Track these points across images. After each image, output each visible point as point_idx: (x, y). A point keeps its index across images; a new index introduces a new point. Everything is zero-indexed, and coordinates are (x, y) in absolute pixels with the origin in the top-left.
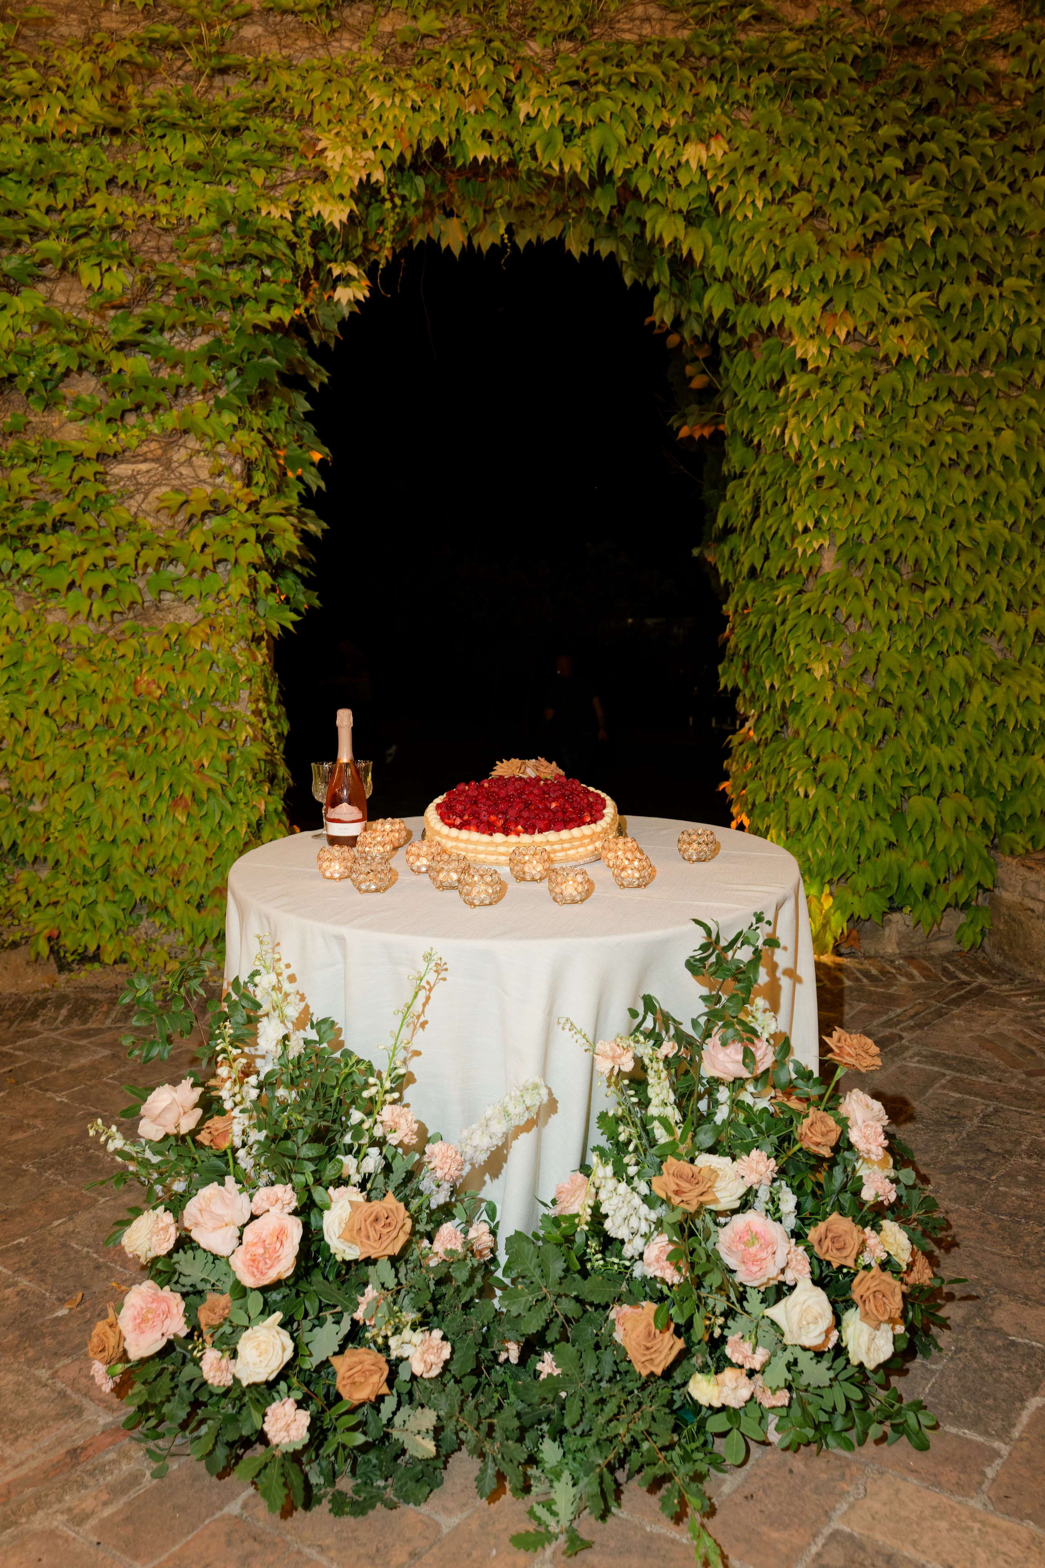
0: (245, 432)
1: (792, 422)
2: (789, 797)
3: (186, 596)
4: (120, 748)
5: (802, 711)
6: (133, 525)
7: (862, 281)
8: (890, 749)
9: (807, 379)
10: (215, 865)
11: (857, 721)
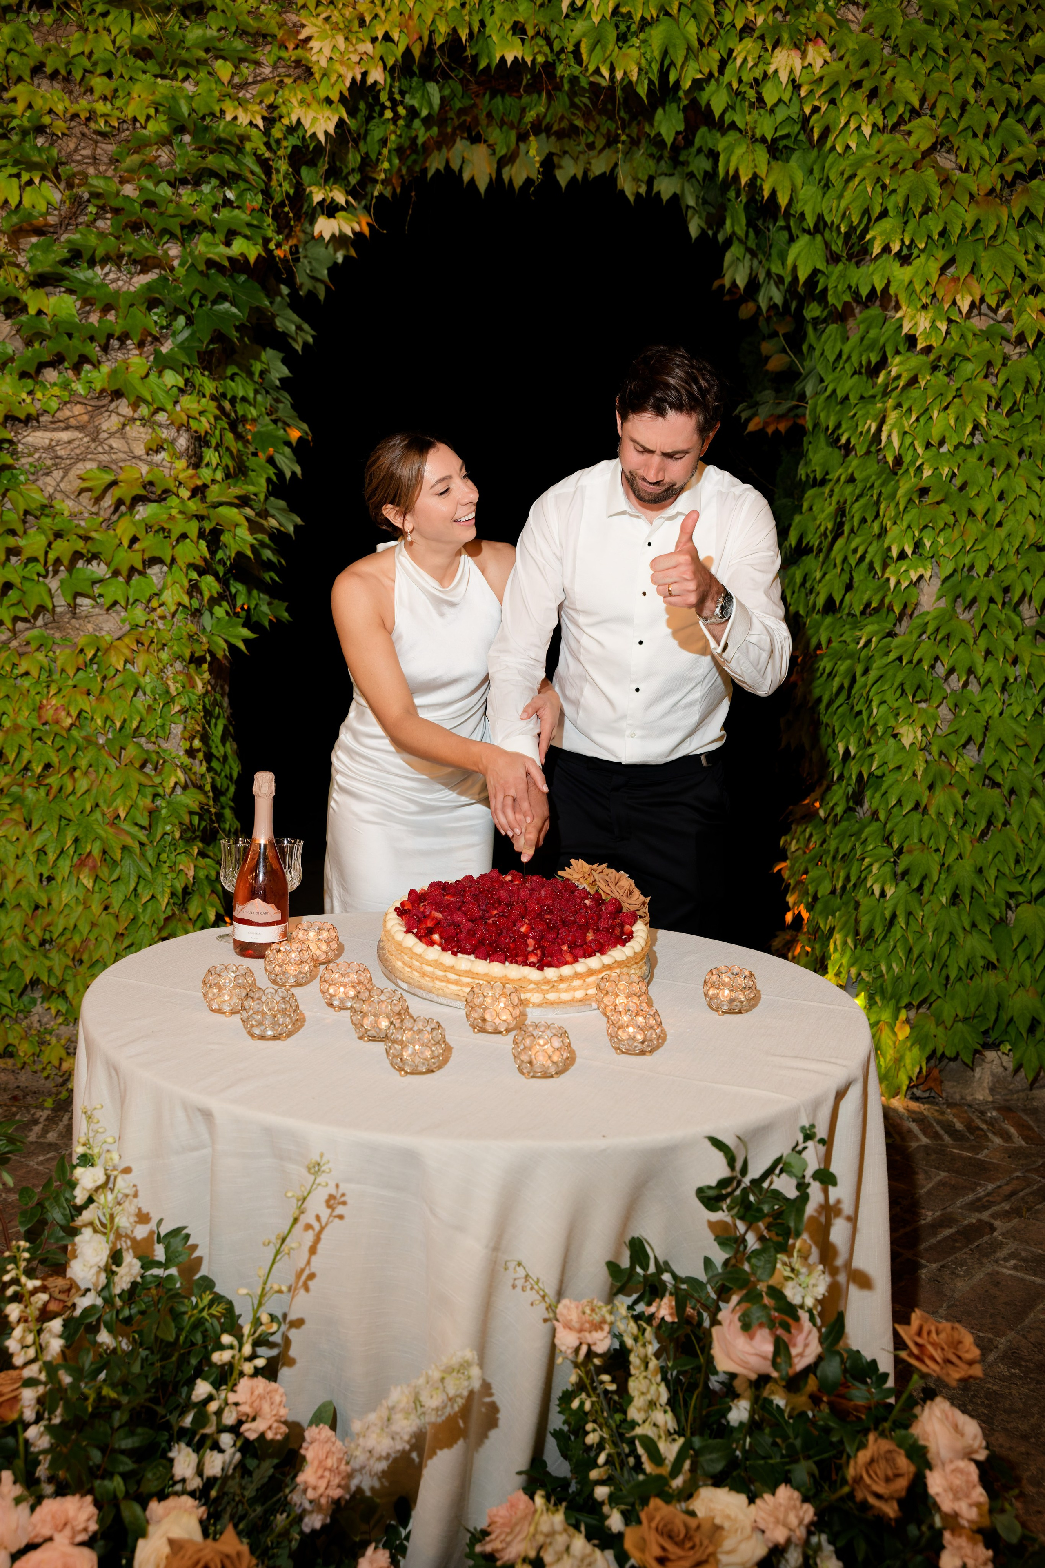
0: (194, 397)
1: (893, 416)
2: (860, 895)
3: (108, 602)
4: (15, 789)
5: (884, 788)
6: (46, 508)
7: (994, 237)
8: (994, 841)
9: (915, 361)
10: (126, 942)
11: (954, 804)
